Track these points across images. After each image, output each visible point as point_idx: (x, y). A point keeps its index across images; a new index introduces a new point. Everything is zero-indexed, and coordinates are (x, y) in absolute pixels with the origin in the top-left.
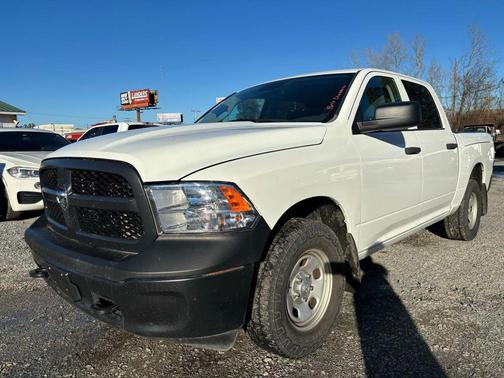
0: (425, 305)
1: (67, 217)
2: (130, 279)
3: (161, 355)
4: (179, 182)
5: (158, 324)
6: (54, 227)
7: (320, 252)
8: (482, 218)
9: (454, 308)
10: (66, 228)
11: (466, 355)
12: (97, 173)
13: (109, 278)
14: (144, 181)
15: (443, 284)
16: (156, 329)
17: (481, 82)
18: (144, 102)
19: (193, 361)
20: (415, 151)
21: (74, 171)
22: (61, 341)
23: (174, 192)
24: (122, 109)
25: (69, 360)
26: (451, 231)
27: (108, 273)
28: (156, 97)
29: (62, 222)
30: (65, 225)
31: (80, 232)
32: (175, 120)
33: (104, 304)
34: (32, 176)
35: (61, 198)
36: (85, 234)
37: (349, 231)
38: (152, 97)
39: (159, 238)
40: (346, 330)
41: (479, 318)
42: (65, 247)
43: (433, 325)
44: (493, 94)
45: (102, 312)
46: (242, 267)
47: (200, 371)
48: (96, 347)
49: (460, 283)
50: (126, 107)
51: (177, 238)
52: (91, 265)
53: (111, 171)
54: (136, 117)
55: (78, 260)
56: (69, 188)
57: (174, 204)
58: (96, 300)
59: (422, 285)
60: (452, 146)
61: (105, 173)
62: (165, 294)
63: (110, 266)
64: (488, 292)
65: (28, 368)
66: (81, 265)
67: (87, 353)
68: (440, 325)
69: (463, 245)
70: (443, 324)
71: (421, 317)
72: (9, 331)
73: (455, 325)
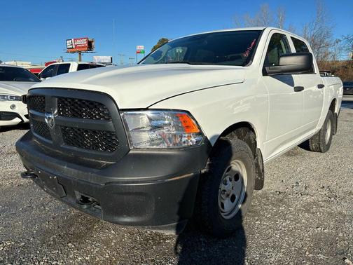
0: (305, 199)
1: (53, 134)
2: (109, 183)
3: (123, 236)
4: (147, 109)
5: (129, 216)
6: (39, 140)
7: (240, 162)
8: (333, 137)
9: (325, 201)
10: (51, 142)
11: (341, 235)
12: (80, 100)
13: (92, 182)
14: (120, 108)
15: (313, 184)
16: (128, 220)
17: (322, 41)
18: (83, 47)
19: (148, 240)
20: (299, 89)
21: (60, 98)
22: (46, 225)
23: (141, 116)
24: (68, 52)
25: (54, 240)
26: (313, 146)
27: (92, 178)
28: (93, 44)
29: (49, 137)
30: (51, 139)
31: (63, 145)
32: (107, 61)
33: (85, 200)
34: (8, 99)
35: (49, 118)
36: (68, 147)
37: (258, 147)
38: (90, 43)
39: (131, 152)
40: (254, 217)
41: (343, 208)
42: (52, 156)
43: (313, 213)
44: (330, 50)
45: (85, 207)
46: (192, 174)
47: (154, 247)
48: (73, 229)
49: (324, 183)
50: (71, 50)
51: (144, 152)
52: (76, 171)
53: (93, 100)
54: (78, 58)
55: (65, 167)
56: (56, 111)
57: (141, 126)
58: (78, 197)
59: (300, 184)
60: (321, 86)
61: (88, 101)
62: (137, 194)
63: (93, 172)
64: (345, 189)
65: (24, 246)
66: (68, 171)
67: (67, 234)
68: (318, 213)
69: (321, 155)
70: (320, 212)
71: (304, 207)
72: (4, 217)
73: (329, 213)
